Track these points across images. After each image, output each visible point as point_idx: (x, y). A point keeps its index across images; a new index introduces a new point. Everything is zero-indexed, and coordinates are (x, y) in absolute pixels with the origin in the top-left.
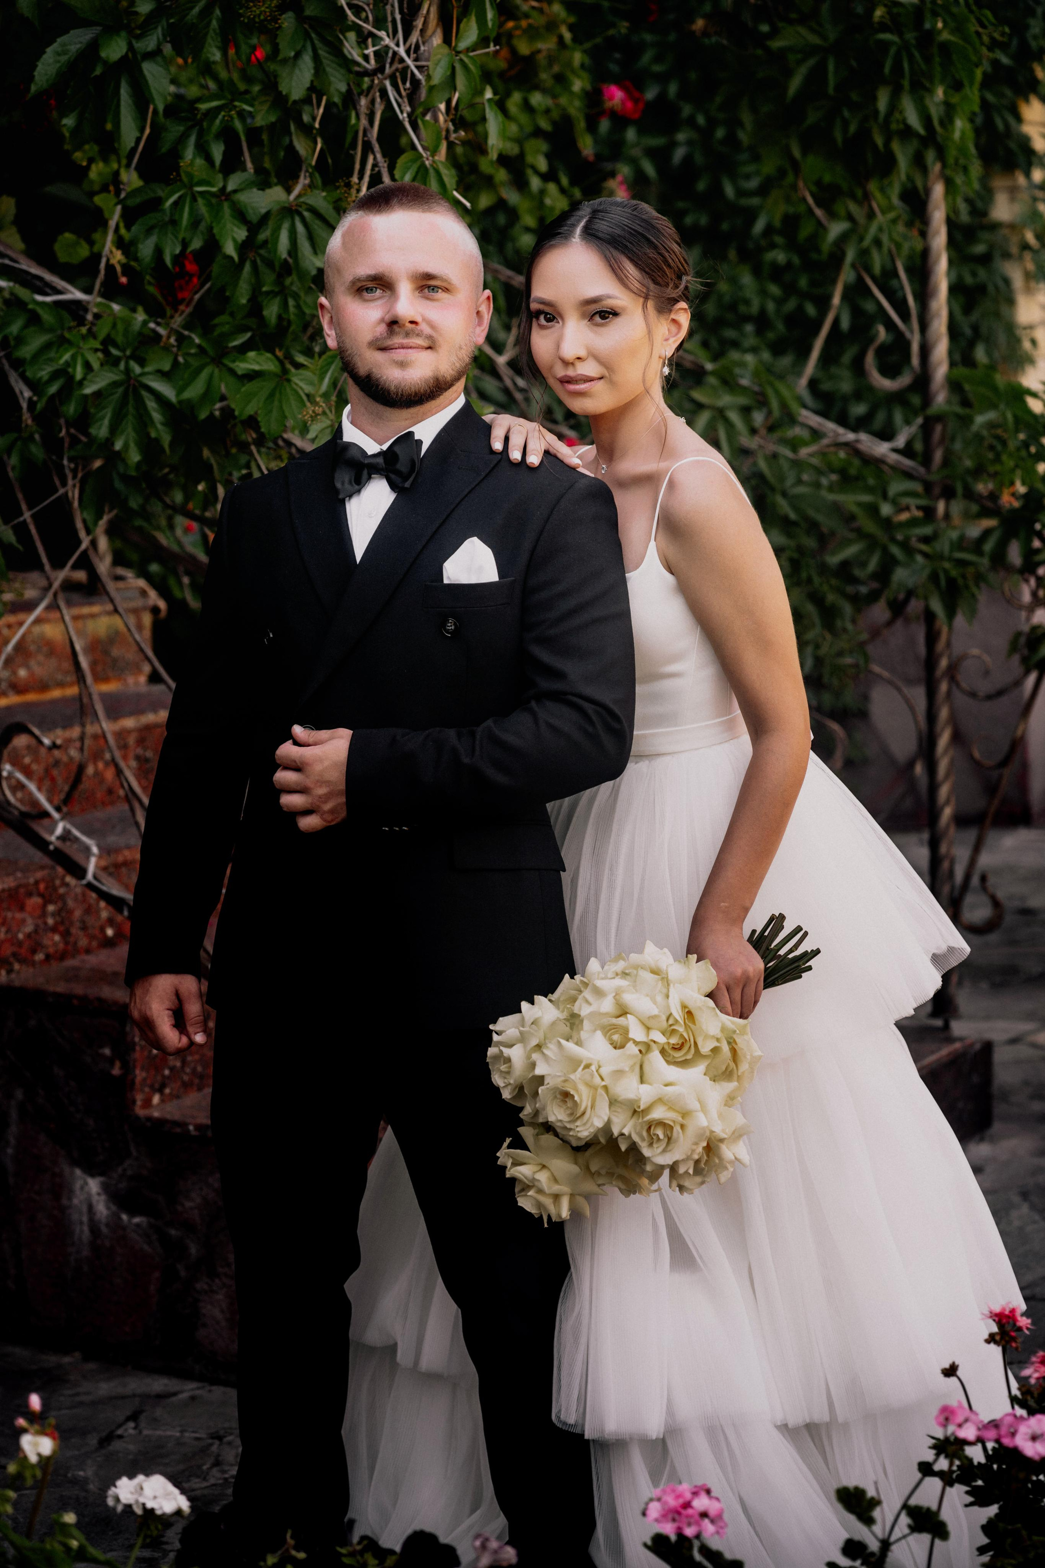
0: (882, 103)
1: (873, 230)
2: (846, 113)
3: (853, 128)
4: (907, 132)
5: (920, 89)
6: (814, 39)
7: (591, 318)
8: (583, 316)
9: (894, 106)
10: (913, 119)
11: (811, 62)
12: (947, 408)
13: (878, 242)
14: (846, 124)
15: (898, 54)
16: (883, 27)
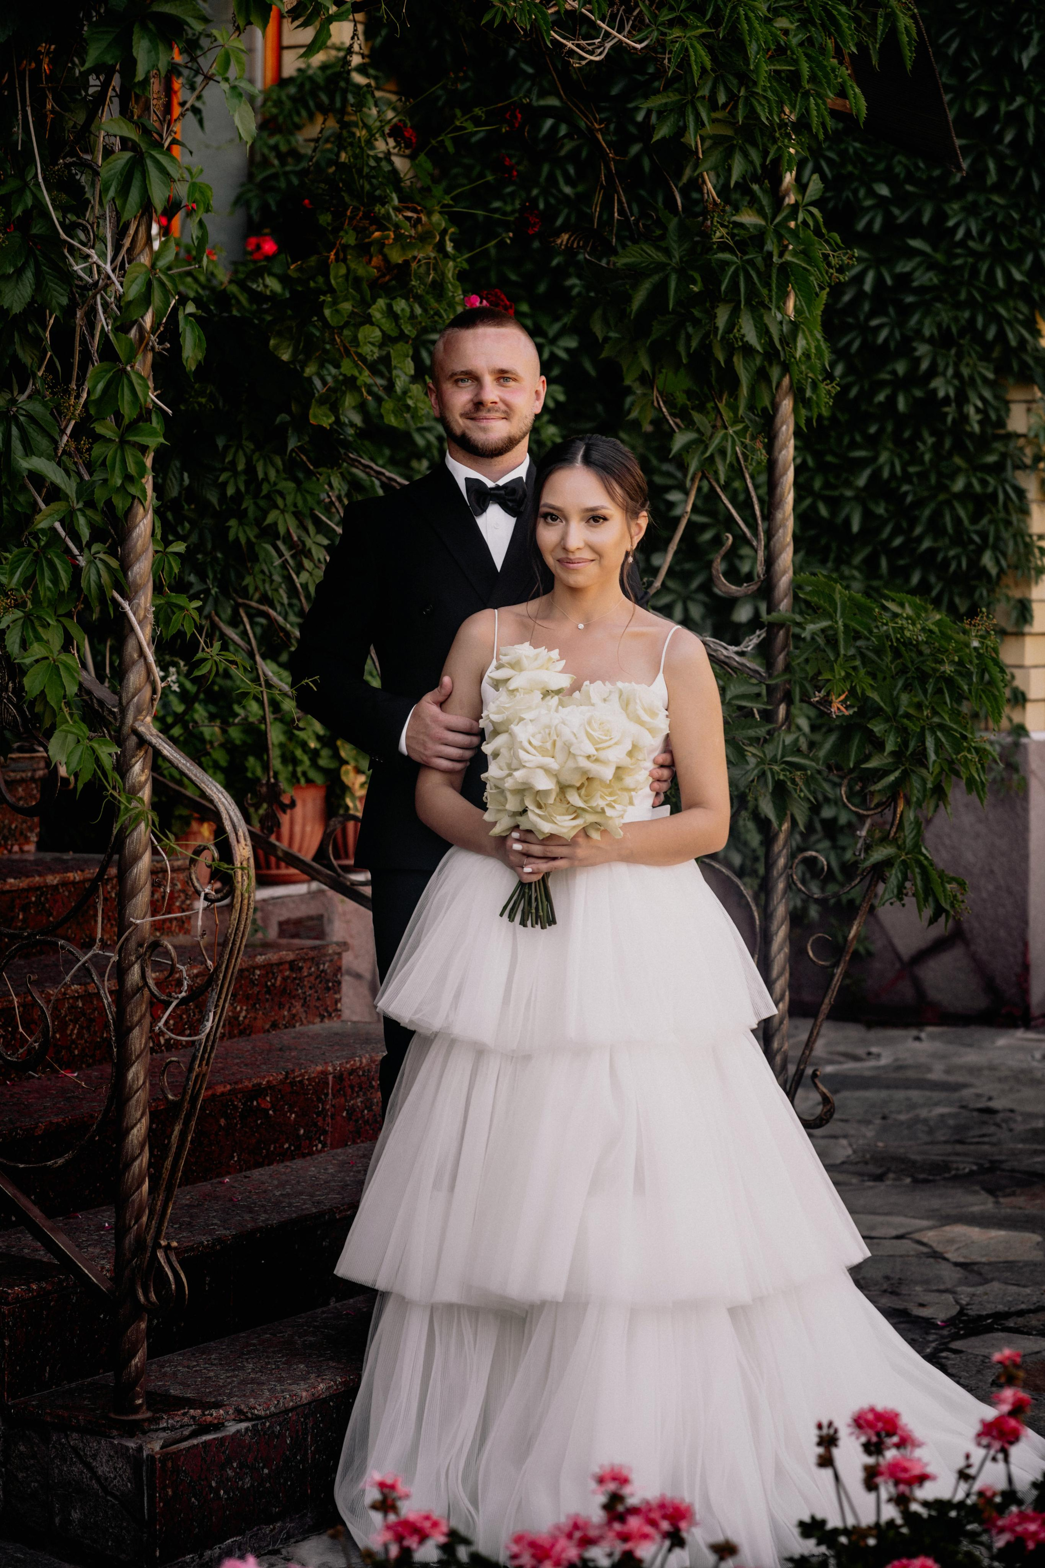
0: (721, 321)
1: (716, 441)
2: (690, 330)
3: (694, 344)
4: (748, 350)
5: (758, 307)
6: (660, 257)
7: (588, 521)
8: (582, 519)
9: (732, 325)
10: (752, 337)
11: (656, 278)
12: (789, 615)
13: (722, 452)
14: (689, 338)
15: (736, 275)
16: (724, 247)
